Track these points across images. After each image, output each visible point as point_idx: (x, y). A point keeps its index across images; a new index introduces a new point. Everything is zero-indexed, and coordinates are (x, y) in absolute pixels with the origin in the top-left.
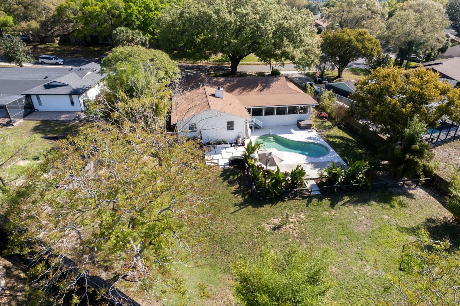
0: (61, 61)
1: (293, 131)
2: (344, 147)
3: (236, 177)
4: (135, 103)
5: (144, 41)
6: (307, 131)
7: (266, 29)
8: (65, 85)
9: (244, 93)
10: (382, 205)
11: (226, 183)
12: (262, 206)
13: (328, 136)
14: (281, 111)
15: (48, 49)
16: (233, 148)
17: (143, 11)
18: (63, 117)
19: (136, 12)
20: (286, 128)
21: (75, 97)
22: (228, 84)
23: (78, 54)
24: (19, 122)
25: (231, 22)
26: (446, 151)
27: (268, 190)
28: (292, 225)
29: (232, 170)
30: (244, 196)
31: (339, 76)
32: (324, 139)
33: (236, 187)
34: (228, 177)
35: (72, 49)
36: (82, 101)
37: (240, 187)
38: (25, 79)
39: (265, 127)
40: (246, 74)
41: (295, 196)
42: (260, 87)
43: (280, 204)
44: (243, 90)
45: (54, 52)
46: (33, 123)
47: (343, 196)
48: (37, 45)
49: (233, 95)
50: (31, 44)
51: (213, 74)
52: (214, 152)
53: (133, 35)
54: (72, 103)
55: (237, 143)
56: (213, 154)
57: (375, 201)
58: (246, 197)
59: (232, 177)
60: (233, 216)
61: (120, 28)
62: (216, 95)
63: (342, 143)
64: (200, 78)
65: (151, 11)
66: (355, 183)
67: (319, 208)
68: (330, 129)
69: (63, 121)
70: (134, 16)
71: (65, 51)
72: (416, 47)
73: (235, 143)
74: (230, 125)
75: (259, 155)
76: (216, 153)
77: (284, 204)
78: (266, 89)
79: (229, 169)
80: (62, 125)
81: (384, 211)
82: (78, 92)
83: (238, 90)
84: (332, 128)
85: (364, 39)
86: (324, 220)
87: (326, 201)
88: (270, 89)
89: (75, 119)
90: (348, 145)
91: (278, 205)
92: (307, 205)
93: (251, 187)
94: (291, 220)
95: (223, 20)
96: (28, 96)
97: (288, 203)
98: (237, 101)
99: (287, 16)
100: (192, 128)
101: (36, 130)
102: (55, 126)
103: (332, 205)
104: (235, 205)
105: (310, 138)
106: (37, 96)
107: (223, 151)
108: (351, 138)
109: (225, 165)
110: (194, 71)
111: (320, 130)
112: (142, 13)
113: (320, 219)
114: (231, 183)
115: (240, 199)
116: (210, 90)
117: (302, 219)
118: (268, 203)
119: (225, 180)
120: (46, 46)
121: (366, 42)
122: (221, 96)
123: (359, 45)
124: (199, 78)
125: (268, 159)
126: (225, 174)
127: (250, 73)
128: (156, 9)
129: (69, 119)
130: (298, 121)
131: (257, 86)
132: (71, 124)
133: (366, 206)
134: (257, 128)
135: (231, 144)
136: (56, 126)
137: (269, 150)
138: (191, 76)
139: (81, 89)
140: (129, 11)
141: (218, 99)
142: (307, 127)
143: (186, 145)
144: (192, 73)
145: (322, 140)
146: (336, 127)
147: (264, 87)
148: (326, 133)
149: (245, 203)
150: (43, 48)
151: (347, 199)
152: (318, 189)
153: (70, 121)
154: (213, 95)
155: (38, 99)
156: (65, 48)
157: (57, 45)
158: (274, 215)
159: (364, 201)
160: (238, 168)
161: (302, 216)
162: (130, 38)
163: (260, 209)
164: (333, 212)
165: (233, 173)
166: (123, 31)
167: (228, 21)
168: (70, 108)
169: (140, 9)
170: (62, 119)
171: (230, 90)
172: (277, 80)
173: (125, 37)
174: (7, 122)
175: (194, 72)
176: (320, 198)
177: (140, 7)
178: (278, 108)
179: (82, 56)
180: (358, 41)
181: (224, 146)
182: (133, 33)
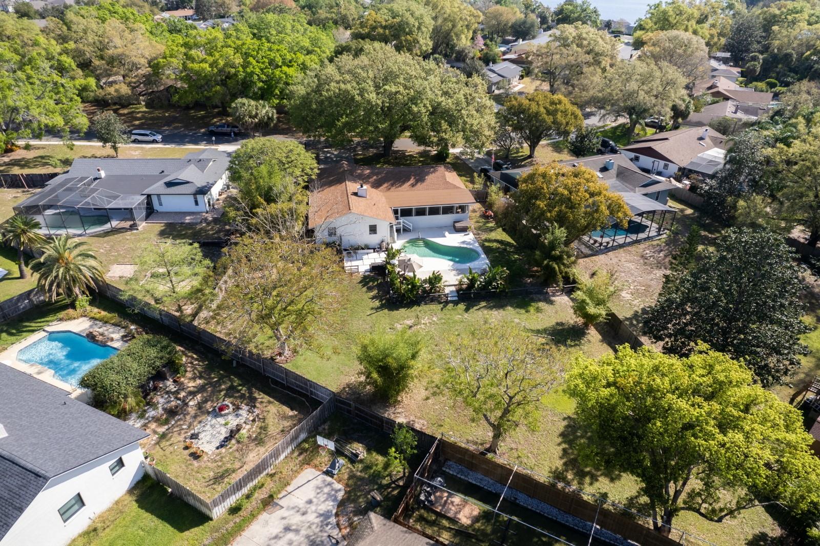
0: (159, 137)
1: (447, 234)
2: (499, 252)
3: (376, 283)
4: (273, 208)
5: (270, 115)
6: (463, 234)
7: (419, 112)
8: (188, 182)
9: (393, 189)
10: (518, 310)
11: (365, 289)
12: (397, 309)
13: (486, 240)
14: (434, 211)
15: (134, 115)
16: (376, 254)
17: (266, 68)
18: (188, 219)
19: (257, 71)
20: (440, 230)
21: (199, 197)
22: (375, 177)
23: (177, 123)
24: (142, 225)
25: (377, 104)
26: (617, 257)
27: (404, 295)
28: (423, 326)
29: (373, 277)
30: (381, 301)
31: (530, 156)
32: (480, 244)
33: (375, 292)
34: (368, 283)
35: (167, 115)
36: (206, 201)
37: (378, 293)
38: (139, 173)
39: (415, 230)
40: (404, 154)
41: (432, 301)
42: (412, 181)
43: (415, 308)
44: (392, 185)
45: (143, 121)
46: (158, 226)
47: (480, 301)
48: (118, 109)
49: (380, 191)
50: (109, 108)
51: (361, 155)
52: (355, 258)
53: (257, 109)
54: (197, 203)
55: (380, 248)
56: (353, 260)
57: (511, 306)
58: (384, 302)
59: (371, 283)
60: (368, 317)
61: (240, 100)
62: (359, 194)
63: (499, 248)
64: (342, 169)
65: (277, 66)
66: (493, 288)
67: (452, 312)
68: (491, 231)
69: (189, 223)
70: (256, 77)
71: (158, 118)
72: (637, 116)
73: (378, 249)
74: (373, 229)
75: (399, 261)
76: (357, 259)
77: (420, 308)
78: (419, 184)
79: (369, 275)
80: (189, 229)
81: (517, 316)
82: (203, 191)
83: (385, 185)
84: (495, 229)
85: (556, 111)
86: (455, 322)
87: (462, 306)
88: (425, 184)
89: (201, 222)
90: (505, 250)
91: (413, 309)
92: (442, 309)
93: (389, 293)
94: (423, 322)
95: (369, 102)
96: (149, 196)
97: (423, 308)
98: (384, 199)
99: (450, 90)
100: (332, 232)
101: (162, 234)
102: (181, 230)
103: (467, 310)
104: (372, 309)
105: (463, 242)
106: (158, 195)
107: (365, 257)
108: (513, 242)
109: (366, 271)
110: (335, 150)
111: (480, 232)
112: (265, 71)
113: (451, 321)
114: (370, 289)
115: (377, 303)
116: (352, 186)
117: (434, 321)
118: (404, 307)
119: (364, 286)
120: (130, 110)
121: (559, 115)
122: (364, 195)
123: (549, 119)
124: (340, 168)
125: (407, 265)
126: (365, 281)
127: (410, 152)
128: (284, 63)
129: (194, 221)
130: (455, 222)
131: (409, 180)
132: (198, 227)
133: (501, 311)
134: (406, 230)
135: (374, 249)
136: (183, 230)
137: (409, 256)
138: (332, 159)
139: (206, 186)
140: (248, 70)
141: (360, 199)
142: (464, 230)
143: (325, 252)
144: (333, 154)
145: (477, 245)
146: (500, 229)
147: (417, 182)
148: (484, 236)
149: (382, 307)
150: (127, 114)
151: (483, 304)
152: (456, 294)
153: (197, 224)
154: (355, 194)
155: (159, 199)
156: (157, 113)
157: (144, 109)
158: (408, 317)
159: (500, 306)
160: (379, 275)
161: (434, 319)
162: (254, 113)
163: (395, 312)
164: (466, 315)
165: (373, 279)
166: (244, 104)
167: (374, 103)
168: (194, 208)
169: (263, 66)
170: (187, 221)
171: (377, 185)
172: (434, 172)
173: (247, 113)
174: (131, 226)
175: (336, 153)
176: (456, 303)
177: (263, 63)
178: (430, 208)
179: (182, 127)
180: (549, 113)
181: (366, 251)
182: (256, 106)
